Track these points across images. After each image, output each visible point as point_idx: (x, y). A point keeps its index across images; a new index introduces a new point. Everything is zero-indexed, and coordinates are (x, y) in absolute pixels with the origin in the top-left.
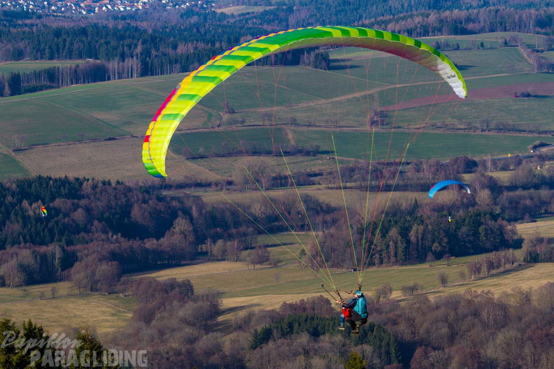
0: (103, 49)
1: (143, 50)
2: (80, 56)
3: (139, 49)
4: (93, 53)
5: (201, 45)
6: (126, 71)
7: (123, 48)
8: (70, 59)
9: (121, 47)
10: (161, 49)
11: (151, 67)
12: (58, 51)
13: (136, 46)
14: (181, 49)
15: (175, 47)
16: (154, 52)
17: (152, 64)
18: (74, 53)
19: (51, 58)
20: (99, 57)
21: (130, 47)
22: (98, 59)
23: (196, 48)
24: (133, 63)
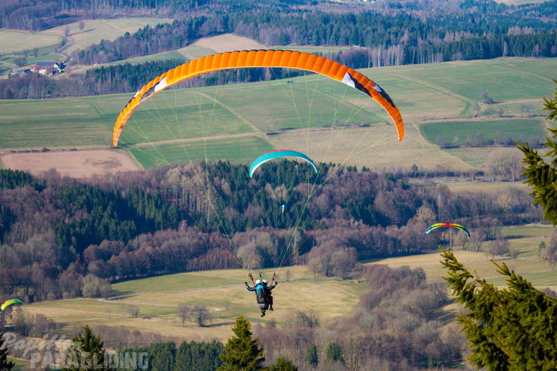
0: (369, 37)
1: (410, 37)
2: (347, 43)
3: (405, 38)
4: (359, 40)
5: (468, 35)
6: (388, 58)
7: (390, 35)
8: (337, 45)
9: (387, 35)
10: (429, 37)
11: (415, 56)
12: (325, 37)
13: (403, 34)
14: (449, 38)
15: (442, 36)
16: (420, 41)
17: (416, 52)
18: (341, 39)
19: (318, 44)
20: (366, 43)
21: (396, 34)
22: (364, 46)
23: (463, 38)
24: (396, 51)
